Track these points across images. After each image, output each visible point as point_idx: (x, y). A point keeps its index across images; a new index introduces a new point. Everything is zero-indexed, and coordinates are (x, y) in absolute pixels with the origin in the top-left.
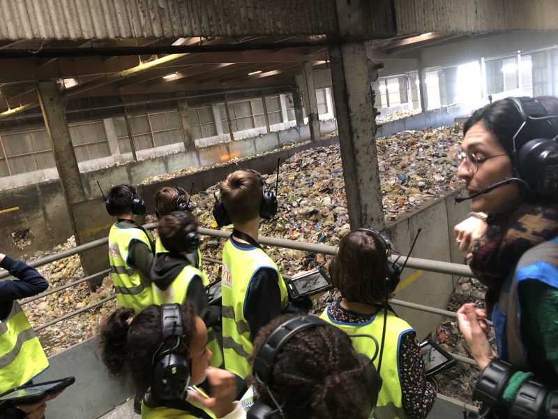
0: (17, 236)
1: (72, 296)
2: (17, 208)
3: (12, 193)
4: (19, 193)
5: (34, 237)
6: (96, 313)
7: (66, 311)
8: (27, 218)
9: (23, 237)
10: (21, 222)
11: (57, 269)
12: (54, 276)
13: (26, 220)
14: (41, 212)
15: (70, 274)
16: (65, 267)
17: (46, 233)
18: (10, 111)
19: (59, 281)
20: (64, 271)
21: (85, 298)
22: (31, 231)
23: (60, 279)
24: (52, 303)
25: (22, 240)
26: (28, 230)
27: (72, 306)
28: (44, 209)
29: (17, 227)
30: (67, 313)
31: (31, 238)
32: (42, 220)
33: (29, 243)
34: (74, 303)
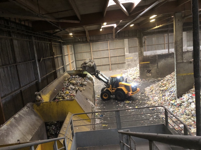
0: (147, 72)
1: (169, 97)
2: (149, 62)
3: (149, 57)
4: (151, 57)
5: (152, 73)
6: (178, 107)
7: (166, 102)
8: (152, 66)
9: (149, 73)
10: (149, 67)
11: (162, 86)
12: (160, 88)
13: (151, 66)
14: (156, 65)
15: (167, 89)
16: (165, 86)
17: (156, 73)
18: (157, 27)
19: (162, 91)
20: (165, 87)
21: (174, 100)
22: (152, 71)
23: (163, 90)
24: (160, 98)
25: (148, 74)
26: (151, 70)
27: (168, 101)
28: (157, 64)
29: (148, 69)
30: (166, 103)
31: (151, 73)
32: (156, 68)
33: (150, 75)
34: (169, 101)
